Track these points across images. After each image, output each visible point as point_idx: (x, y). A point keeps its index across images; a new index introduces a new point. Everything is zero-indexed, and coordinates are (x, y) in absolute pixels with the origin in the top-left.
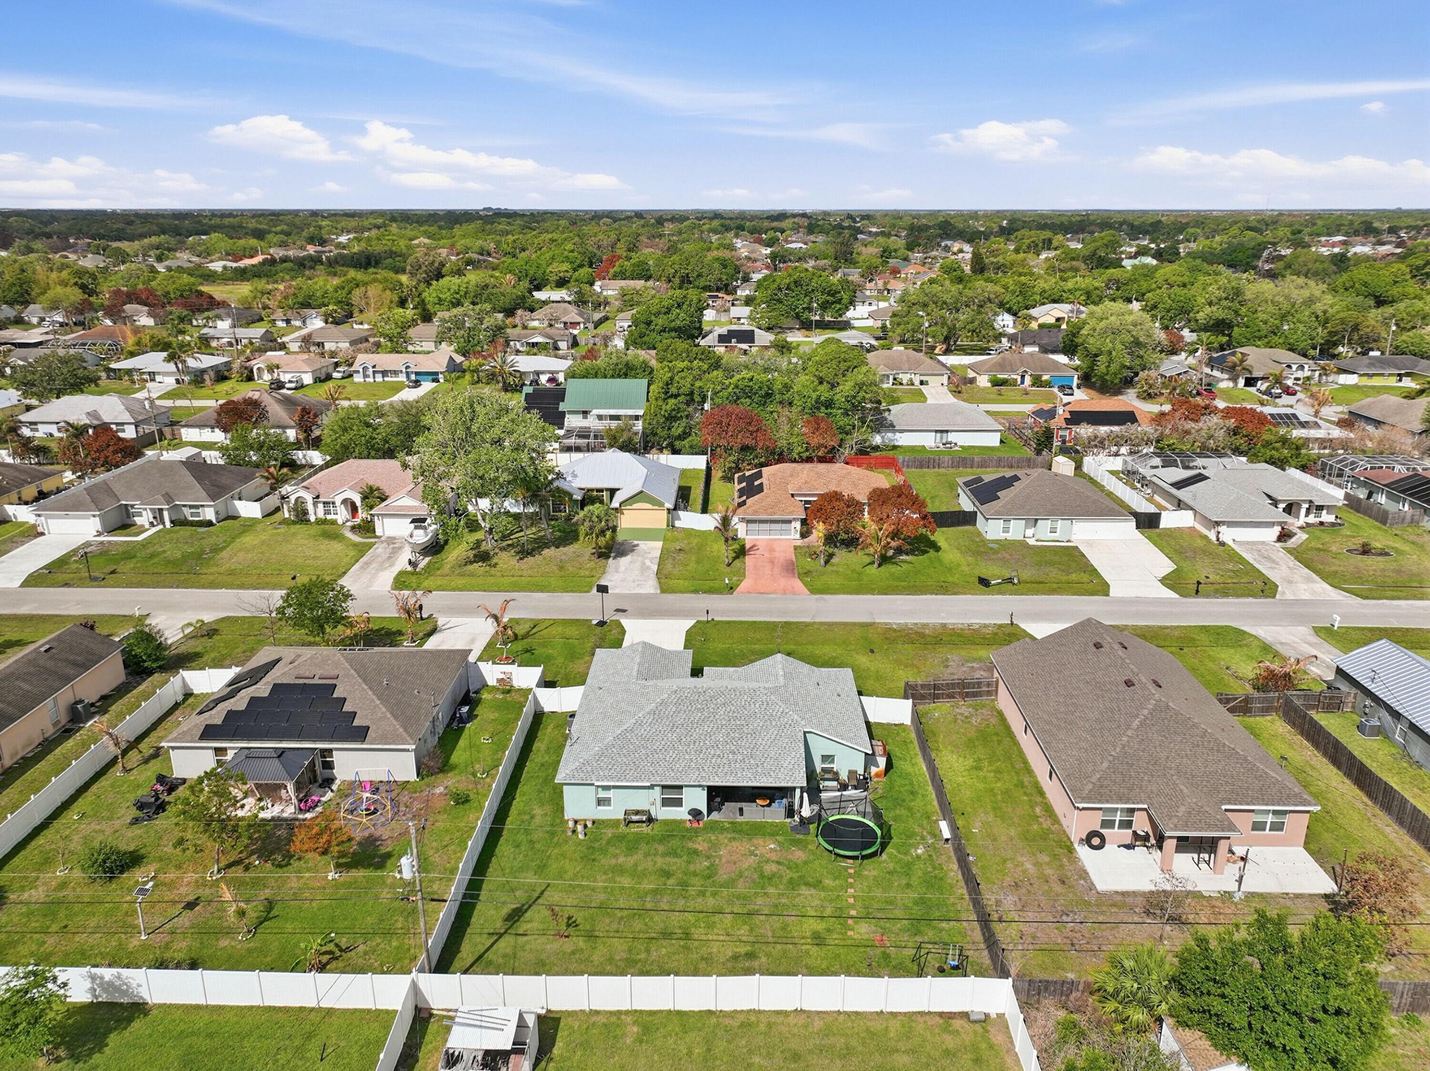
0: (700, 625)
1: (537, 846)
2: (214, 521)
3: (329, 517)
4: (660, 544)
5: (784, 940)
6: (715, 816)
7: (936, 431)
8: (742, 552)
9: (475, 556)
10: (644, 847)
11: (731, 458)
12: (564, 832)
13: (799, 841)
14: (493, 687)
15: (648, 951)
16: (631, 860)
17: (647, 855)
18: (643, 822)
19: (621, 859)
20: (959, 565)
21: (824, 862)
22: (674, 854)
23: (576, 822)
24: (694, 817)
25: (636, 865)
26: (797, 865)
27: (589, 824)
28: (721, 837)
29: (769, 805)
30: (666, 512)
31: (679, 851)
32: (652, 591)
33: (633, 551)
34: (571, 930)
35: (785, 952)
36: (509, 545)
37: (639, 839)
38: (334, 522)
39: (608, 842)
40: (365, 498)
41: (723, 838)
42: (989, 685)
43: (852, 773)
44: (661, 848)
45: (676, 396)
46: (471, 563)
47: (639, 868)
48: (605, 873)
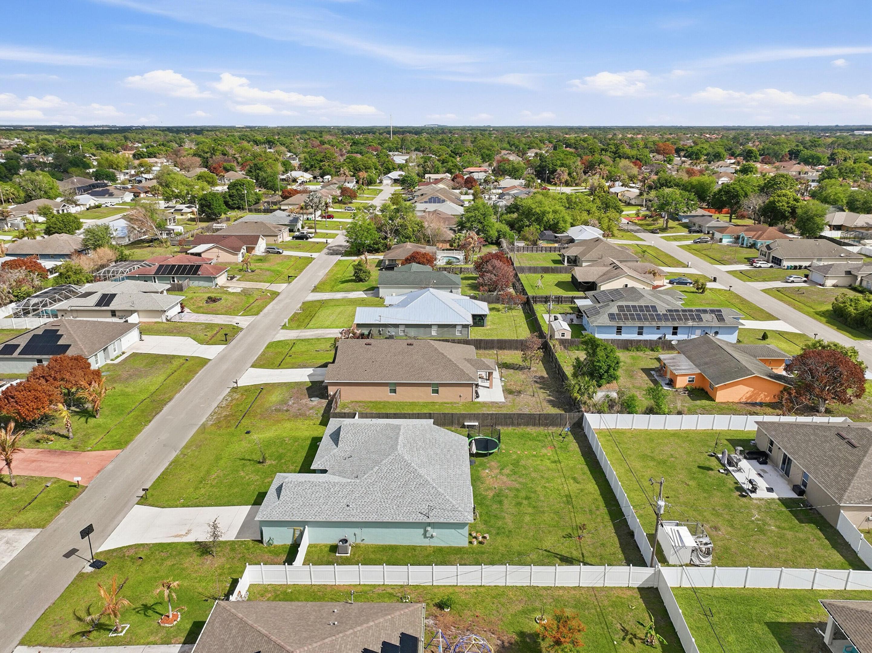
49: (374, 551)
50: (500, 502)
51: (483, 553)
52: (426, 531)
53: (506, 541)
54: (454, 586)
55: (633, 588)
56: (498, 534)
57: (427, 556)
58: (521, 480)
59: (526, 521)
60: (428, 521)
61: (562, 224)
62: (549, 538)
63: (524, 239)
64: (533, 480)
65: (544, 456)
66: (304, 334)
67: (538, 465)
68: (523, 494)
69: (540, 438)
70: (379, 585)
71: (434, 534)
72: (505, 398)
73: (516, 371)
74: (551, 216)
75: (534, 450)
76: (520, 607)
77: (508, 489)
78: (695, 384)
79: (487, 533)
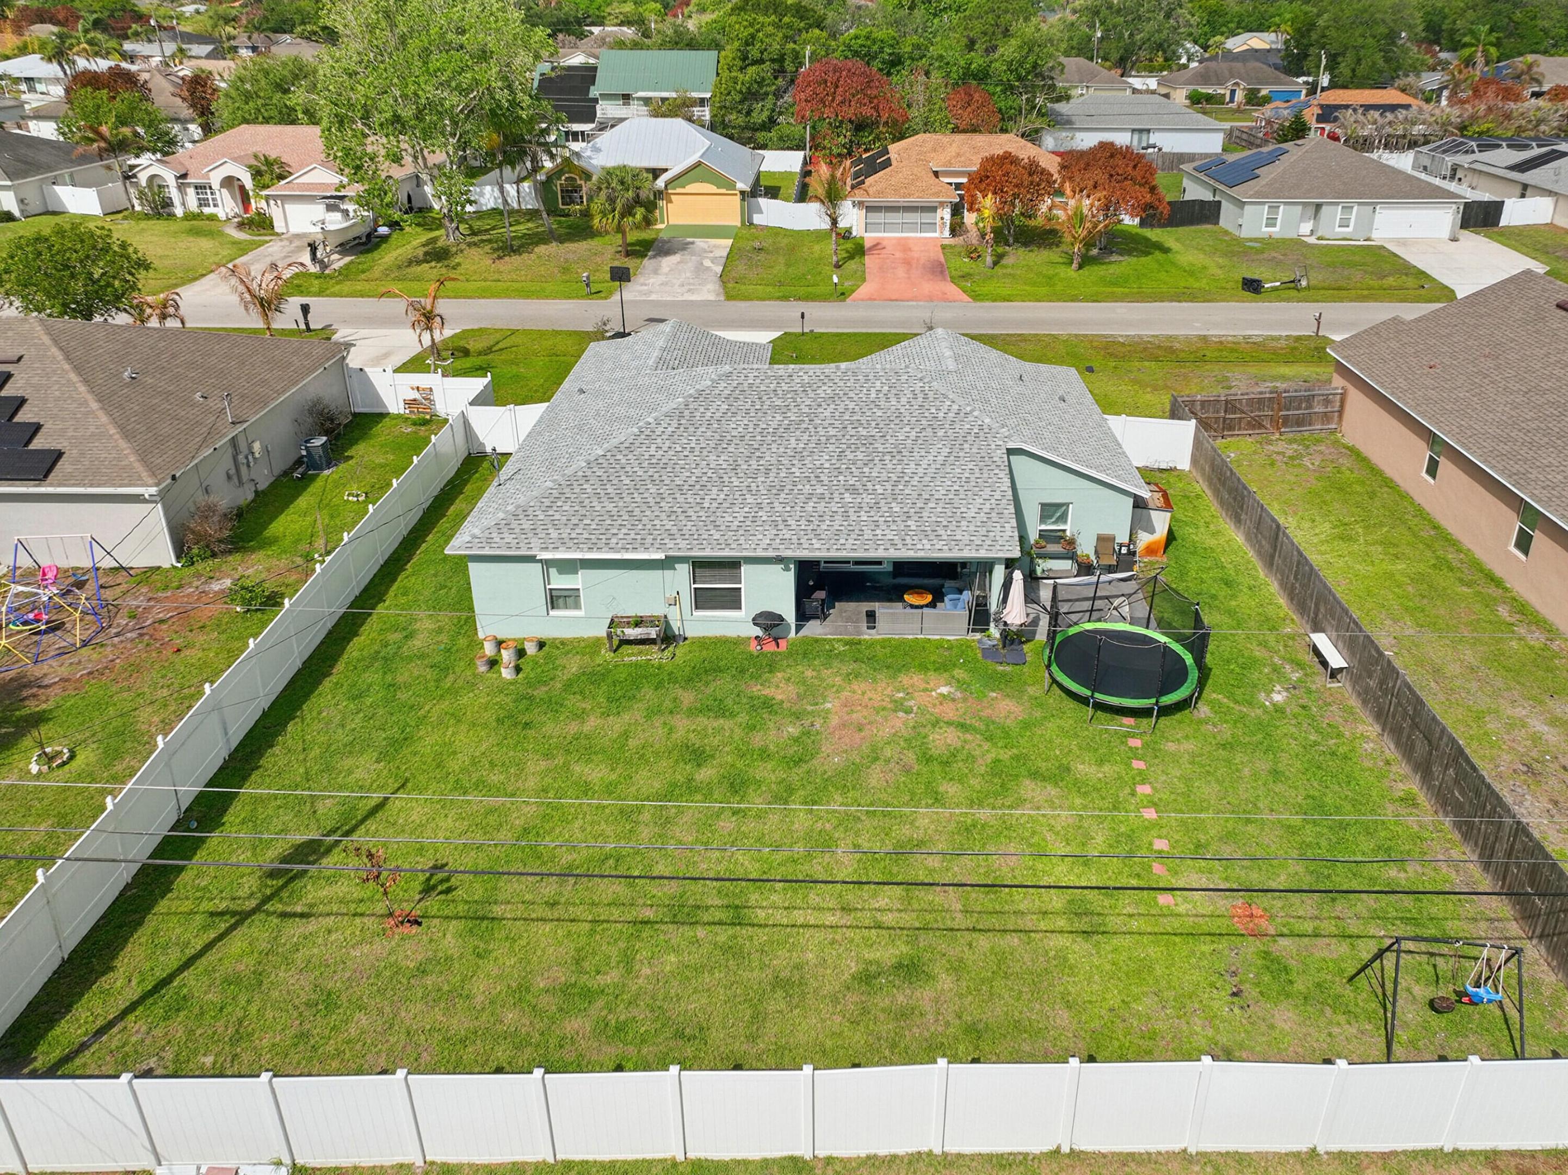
0: (788, 339)
1: (402, 696)
2: (17, 213)
3: (207, 210)
4: (729, 242)
5: (994, 922)
6: (813, 628)
7: (1133, 131)
8: (859, 251)
9: (426, 254)
10: (648, 692)
11: (841, 140)
12: (471, 663)
13: (1005, 680)
14: (399, 416)
15: (628, 961)
16: (616, 725)
17: (651, 713)
18: (652, 642)
19: (592, 723)
20: (1205, 268)
21: (1068, 724)
22: (720, 710)
23: (499, 643)
24: (766, 629)
25: (626, 735)
26: (1006, 734)
27: (531, 649)
28: (826, 673)
29: (932, 605)
30: (738, 198)
31: (729, 702)
32: (712, 297)
33: (684, 249)
34: (433, 904)
35: (1002, 958)
36: (483, 241)
37: (640, 676)
38: (213, 218)
39: (568, 686)
40: (257, 174)
41: (832, 676)
42: (1327, 402)
43: (1104, 541)
44: (687, 698)
45: (761, 61)
46: (419, 263)
47: (632, 743)
48: (548, 756)
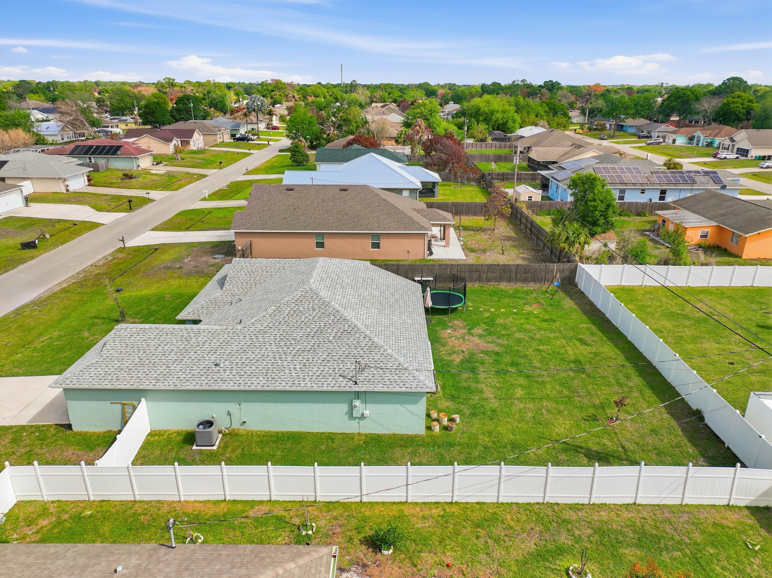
49: (262, 442)
50: (473, 370)
51: (452, 445)
52: (352, 408)
53: (489, 426)
54: (401, 503)
55: (740, 508)
56: (474, 414)
57: (354, 450)
58: (501, 341)
59: (518, 396)
60: (356, 389)
61: (510, 124)
62: (561, 421)
63: (472, 136)
64: (519, 341)
65: (529, 314)
66: (224, 204)
67: (523, 324)
68: (507, 359)
69: (519, 295)
70: (261, 502)
71: (367, 412)
72: (466, 256)
73: (477, 233)
74: (499, 115)
75: (514, 307)
76: (530, 545)
77: (483, 352)
78: (710, 240)
79: (456, 413)
